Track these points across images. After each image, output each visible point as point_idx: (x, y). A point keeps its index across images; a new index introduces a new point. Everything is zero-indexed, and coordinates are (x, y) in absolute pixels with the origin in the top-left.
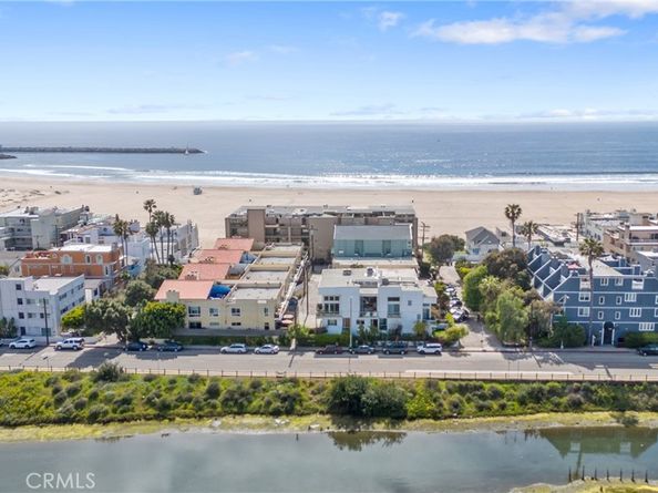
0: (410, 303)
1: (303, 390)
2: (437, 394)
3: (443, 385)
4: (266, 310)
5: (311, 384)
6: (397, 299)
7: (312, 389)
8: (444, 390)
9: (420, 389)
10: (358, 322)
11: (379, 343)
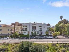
0: (44, 27)
1: (10, 47)
2: (56, 48)
3: (57, 45)
4: (8, 29)
5: (13, 45)
6: (41, 26)
7: (13, 47)
8: (58, 46)
9: (50, 46)
10: (31, 32)
11: (37, 37)
